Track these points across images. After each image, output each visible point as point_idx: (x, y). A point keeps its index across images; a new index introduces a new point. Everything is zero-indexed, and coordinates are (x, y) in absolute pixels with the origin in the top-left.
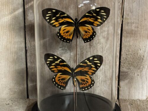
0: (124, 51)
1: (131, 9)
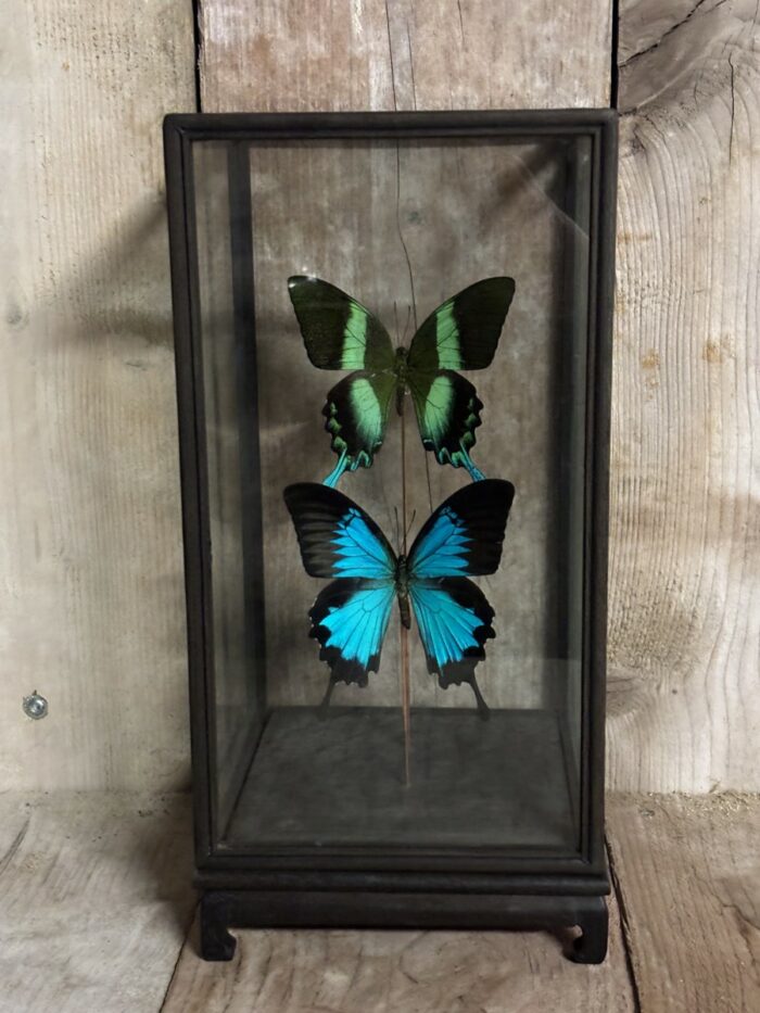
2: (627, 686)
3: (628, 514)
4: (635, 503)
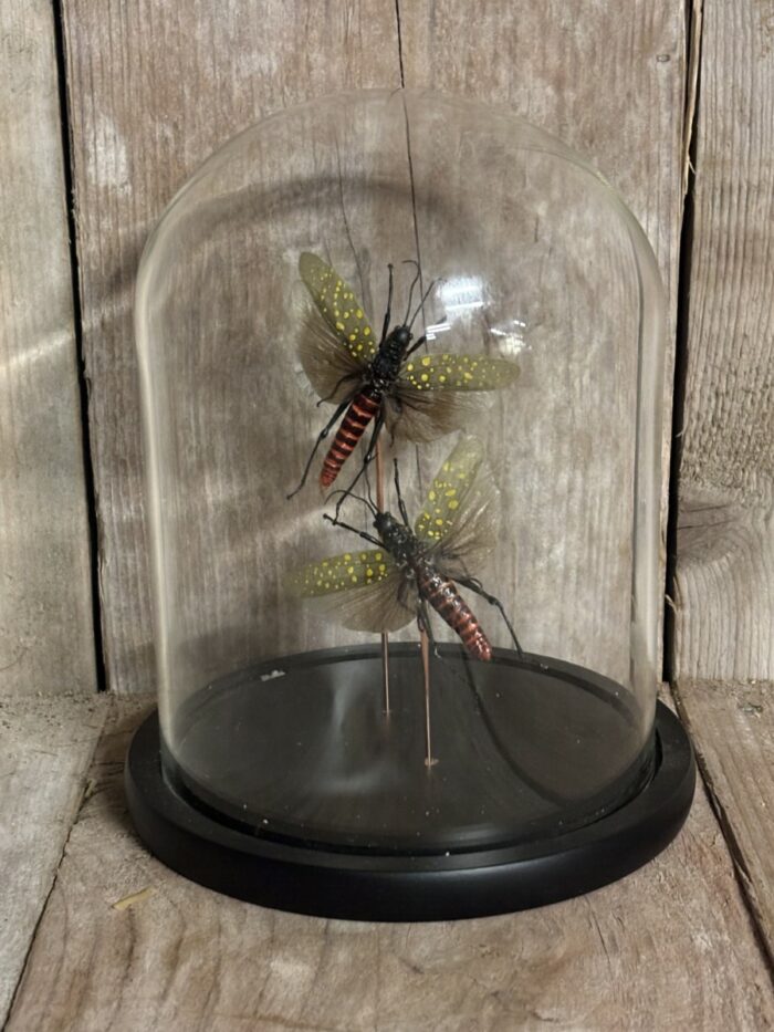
0: (701, 374)
1: (743, 100)
2: (719, 516)
3: (728, 243)
4: (738, 224)
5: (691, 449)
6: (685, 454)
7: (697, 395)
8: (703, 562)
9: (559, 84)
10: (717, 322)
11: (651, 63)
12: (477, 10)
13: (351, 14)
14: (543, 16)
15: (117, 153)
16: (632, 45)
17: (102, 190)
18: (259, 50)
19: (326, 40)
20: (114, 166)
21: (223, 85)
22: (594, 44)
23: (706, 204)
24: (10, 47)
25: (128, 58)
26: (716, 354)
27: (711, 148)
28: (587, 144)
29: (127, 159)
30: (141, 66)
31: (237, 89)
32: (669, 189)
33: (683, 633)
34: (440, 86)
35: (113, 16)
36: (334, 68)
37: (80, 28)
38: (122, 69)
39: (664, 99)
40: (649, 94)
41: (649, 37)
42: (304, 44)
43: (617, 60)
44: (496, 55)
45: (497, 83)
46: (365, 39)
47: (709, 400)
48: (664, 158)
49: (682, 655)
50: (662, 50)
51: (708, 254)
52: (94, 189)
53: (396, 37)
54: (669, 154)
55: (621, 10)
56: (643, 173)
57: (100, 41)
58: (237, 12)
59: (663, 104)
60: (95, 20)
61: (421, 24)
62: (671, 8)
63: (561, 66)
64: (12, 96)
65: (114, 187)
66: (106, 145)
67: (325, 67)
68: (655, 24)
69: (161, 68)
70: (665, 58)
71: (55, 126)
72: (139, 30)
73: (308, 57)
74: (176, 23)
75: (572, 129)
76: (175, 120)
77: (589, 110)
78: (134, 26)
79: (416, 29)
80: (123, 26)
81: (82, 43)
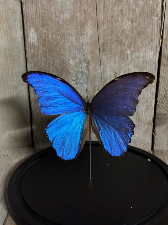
0: (162, 86)
2: (165, 117)
5: (159, 102)
6: (158, 103)
7: (161, 91)
8: (161, 126)
9: (132, 22)
10: (166, 75)
11: (153, 17)
12: (114, 4)
13: (86, 5)
14: (129, 7)
15: (35, 35)
16: (149, 13)
17: (31, 44)
18: (66, 13)
19: (80, 11)
20: (34, 38)
21: (58, 21)
22: (140, 12)
23: (165, 49)
24: (11, 12)
25: (37, 15)
26: (166, 82)
27: (166, 36)
28: (138, 35)
29: (37, 37)
30: (40, 16)
31: (61, 22)
32: (156, 46)
33: (156, 140)
34: (105, 22)
35: (33, 5)
36: (82, 18)
37: (26, 8)
38: (35, 17)
39: (156, 25)
40: (153, 24)
41: (153, 12)
42: (75, 12)
43: (146, 16)
44: (118, 15)
45: (118, 21)
46: (89, 11)
47: (164, 92)
48: (155, 39)
49: (156, 145)
50: (156, 14)
51: (165, 60)
52: (30, 43)
53: (96, 11)
54: (157, 38)
55: (147, 5)
56: (151, 42)
57: (31, 11)
58: (61, 5)
59: (156, 27)
60: (30, 6)
61: (101, 8)
62: (158, 5)
63: (133, 17)
64: (12, 23)
65: (34, 43)
66: (32, 34)
67: (80, 17)
68: (154, 8)
69: (44, 17)
70: (156, 16)
71: (21, 29)
72: (39, 8)
73: (76, 15)
74: (47, 7)
75: (135, 32)
76: (47, 28)
77: (139, 28)
78: (38, 8)
79: (100, 9)
80: (36, 8)
81: (27, 11)
